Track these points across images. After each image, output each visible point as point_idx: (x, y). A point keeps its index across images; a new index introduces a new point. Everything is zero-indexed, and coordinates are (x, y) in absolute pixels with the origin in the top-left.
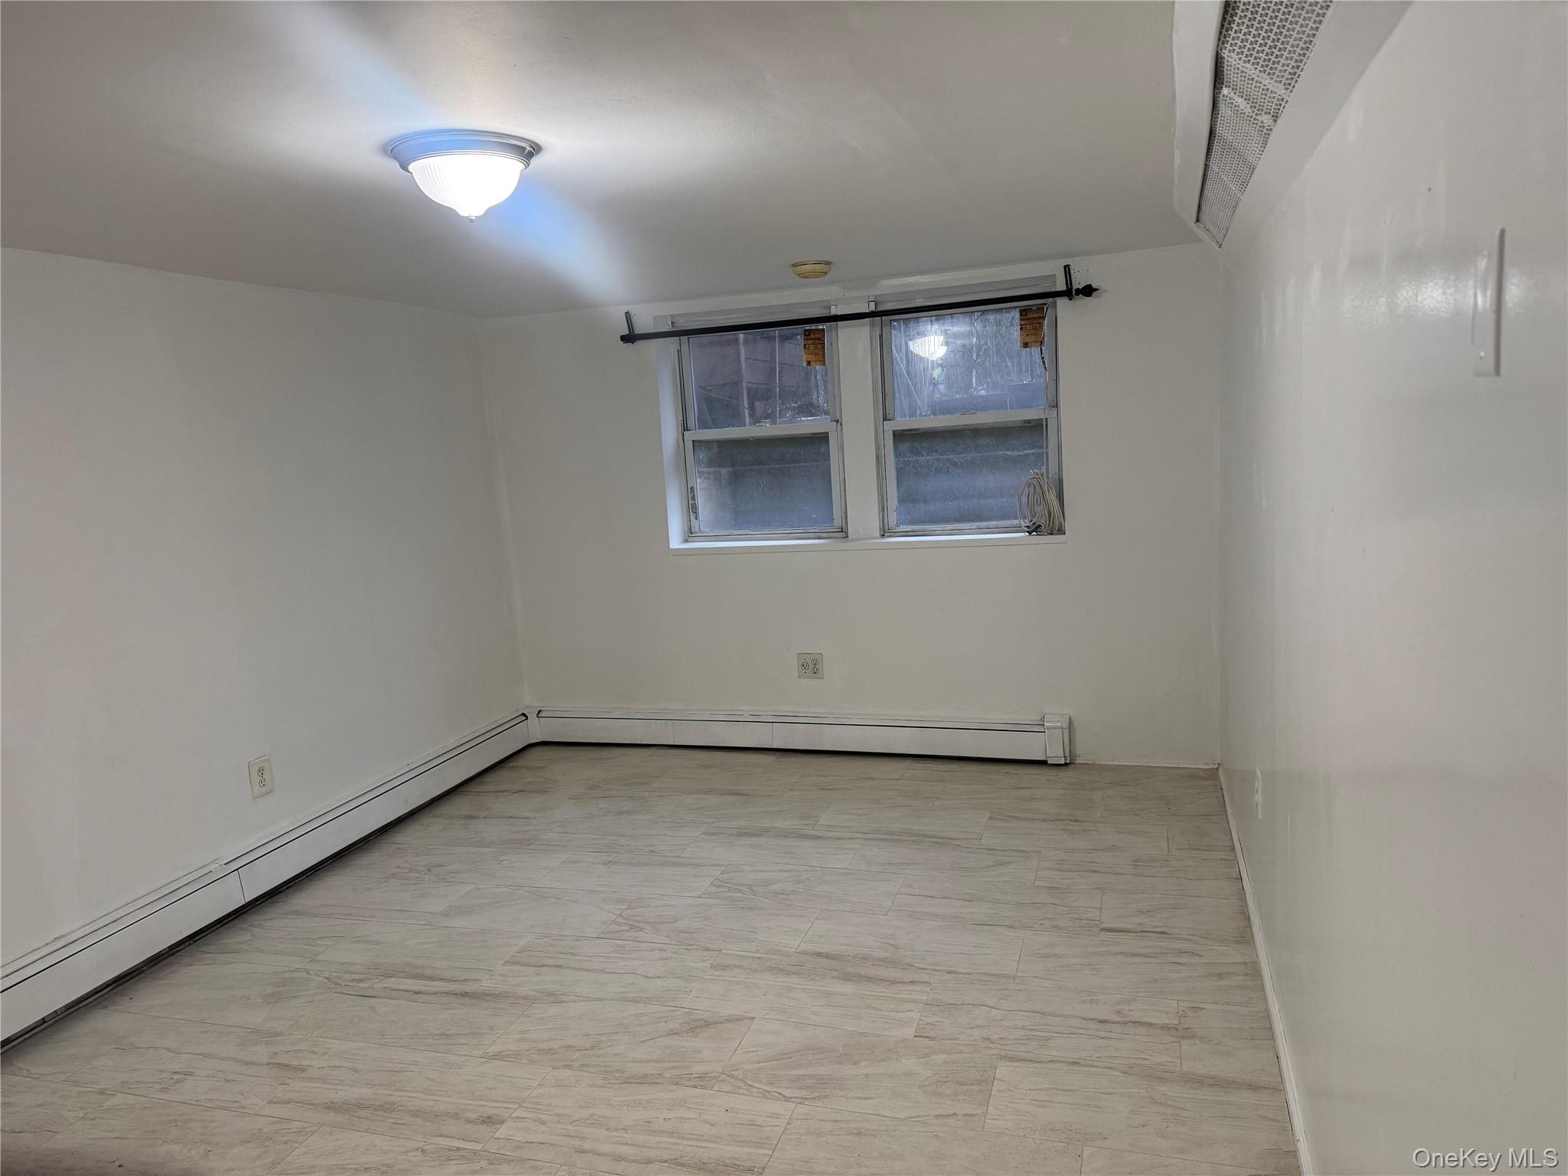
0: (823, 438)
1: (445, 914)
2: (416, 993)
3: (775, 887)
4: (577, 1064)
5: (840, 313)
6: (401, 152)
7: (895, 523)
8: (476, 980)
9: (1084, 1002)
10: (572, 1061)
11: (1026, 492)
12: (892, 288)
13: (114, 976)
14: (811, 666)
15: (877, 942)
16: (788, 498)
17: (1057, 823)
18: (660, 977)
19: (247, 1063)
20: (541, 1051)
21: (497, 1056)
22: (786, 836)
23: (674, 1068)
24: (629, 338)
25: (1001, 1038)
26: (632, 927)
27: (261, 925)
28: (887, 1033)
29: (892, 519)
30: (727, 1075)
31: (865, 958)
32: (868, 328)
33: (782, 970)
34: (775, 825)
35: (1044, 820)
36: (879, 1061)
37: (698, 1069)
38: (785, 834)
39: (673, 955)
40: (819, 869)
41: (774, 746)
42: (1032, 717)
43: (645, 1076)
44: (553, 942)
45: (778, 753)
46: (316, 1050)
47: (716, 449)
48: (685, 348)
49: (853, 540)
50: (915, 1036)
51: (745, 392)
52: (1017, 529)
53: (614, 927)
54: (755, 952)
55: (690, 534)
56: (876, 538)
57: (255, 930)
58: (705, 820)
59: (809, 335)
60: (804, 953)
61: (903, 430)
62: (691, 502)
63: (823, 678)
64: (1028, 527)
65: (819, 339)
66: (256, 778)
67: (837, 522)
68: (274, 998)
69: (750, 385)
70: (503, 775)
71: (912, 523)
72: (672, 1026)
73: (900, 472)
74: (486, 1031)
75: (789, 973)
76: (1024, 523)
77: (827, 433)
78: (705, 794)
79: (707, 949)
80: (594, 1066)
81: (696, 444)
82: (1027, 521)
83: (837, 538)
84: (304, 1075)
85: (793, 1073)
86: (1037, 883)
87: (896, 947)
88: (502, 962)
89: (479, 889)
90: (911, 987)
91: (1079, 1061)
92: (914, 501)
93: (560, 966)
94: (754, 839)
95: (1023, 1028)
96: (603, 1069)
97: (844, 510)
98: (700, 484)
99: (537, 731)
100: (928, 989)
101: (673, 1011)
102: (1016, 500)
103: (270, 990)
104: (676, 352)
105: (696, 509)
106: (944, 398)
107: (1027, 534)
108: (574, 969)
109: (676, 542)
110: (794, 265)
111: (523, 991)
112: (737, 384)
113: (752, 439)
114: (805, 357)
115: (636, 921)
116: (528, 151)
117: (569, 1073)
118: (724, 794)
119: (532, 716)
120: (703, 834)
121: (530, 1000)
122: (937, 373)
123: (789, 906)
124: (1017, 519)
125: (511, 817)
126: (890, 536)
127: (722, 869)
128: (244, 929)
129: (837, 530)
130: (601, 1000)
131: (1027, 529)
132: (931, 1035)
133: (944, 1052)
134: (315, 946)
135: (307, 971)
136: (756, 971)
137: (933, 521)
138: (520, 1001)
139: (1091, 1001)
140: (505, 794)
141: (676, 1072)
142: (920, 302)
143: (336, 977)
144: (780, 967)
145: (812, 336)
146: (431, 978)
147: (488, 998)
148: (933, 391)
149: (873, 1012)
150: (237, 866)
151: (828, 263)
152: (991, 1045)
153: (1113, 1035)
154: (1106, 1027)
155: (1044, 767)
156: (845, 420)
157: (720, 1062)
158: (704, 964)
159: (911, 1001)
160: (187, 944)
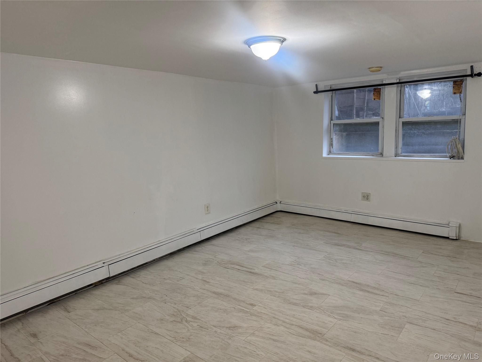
0: (377, 124)
1: (249, 251)
2: (239, 270)
3: (344, 261)
4: (277, 296)
5: (386, 83)
6: (249, 43)
7: (401, 152)
8: (254, 269)
9: (442, 312)
10: (276, 295)
11: (451, 144)
12: (404, 75)
13: (170, 252)
14: (366, 197)
15: (374, 282)
16: (364, 143)
17: (448, 257)
18: (304, 279)
19: (197, 278)
20: (268, 291)
21: (257, 289)
22: (350, 248)
23: (304, 303)
24: (316, 92)
25: (409, 317)
26: (298, 264)
27: (204, 246)
28: (370, 307)
29: (400, 151)
30: (319, 308)
31: (368, 286)
32: (396, 88)
33: (341, 284)
34: (347, 244)
35: (443, 256)
36: (367, 315)
37: (310, 305)
38: (350, 247)
39: (309, 274)
40: (359, 259)
41: (351, 221)
42: (445, 222)
43: (295, 303)
44: (276, 264)
45: (353, 223)
46: (213, 278)
47: (343, 127)
48: (334, 95)
49: (385, 157)
50: (380, 310)
51: (355, 108)
52: (446, 157)
53: (293, 263)
54: (334, 278)
55: (330, 152)
56: (393, 157)
57: (203, 247)
58: (325, 239)
59: (375, 90)
60: (349, 281)
61: (406, 122)
62: (331, 143)
63: (370, 201)
64: (450, 156)
65: (379, 91)
66: (206, 209)
67: (380, 151)
68: (205, 264)
69: (357, 106)
70: (268, 218)
71: (406, 152)
72: (305, 292)
73: (404, 136)
74: (255, 282)
75: (343, 285)
76: (448, 155)
77: (379, 122)
78: (326, 231)
79: (319, 274)
80: (281, 297)
81: (334, 125)
82: (450, 154)
83: (379, 156)
84: (209, 284)
85: (338, 312)
86: (435, 275)
87: (379, 285)
88: (261, 266)
89: (258, 246)
90: (382, 297)
91: (435, 329)
92: (408, 145)
93: (276, 270)
94: (339, 247)
95: (418, 316)
96: (284, 299)
97: (382, 147)
98: (335, 137)
99: (279, 207)
100: (388, 298)
101: (306, 288)
102: (446, 147)
103: (204, 262)
104: (331, 96)
105: (332, 145)
106: (429, 111)
107: (449, 159)
108: (281, 272)
109: (325, 155)
110: (369, 68)
111: (266, 274)
112: (352, 106)
113: (353, 123)
114: (373, 97)
115: (299, 263)
116: (283, 40)
117: (275, 298)
118: (333, 233)
119: (278, 203)
120: (324, 243)
121: (267, 277)
122: (427, 103)
123: (347, 267)
124: (446, 153)
125: (269, 230)
126: (398, 157)
127: (328, 253)
128: (200, 247)
129: (379, 154)
130: (286, 281)
131: (449, 157)
132: (385, 311)
133: (389, 317)
134: (216, 254)
135: (213, 259)
136: (333, 283)
137: (414, 152)
138: (265, 277)
139: (445, 313)
140: (269, 223)
141: (304, 304)
142: (416, 79)
143: (220, 262)
144: (341, 283)
145: (376, 90)
146: (243, 267)
147: (257, 274)
148: (425, 109)
149: (367, 301)
150: (201, 230)
151: (381, 67)
152: (405, 318)
153: (450, 324)
154: (449, 321)
155: (448, 239)
156: (385, 118)
157: (317, 304)
158: (317, 278)
159: (381, 300)
160: (187, 248)
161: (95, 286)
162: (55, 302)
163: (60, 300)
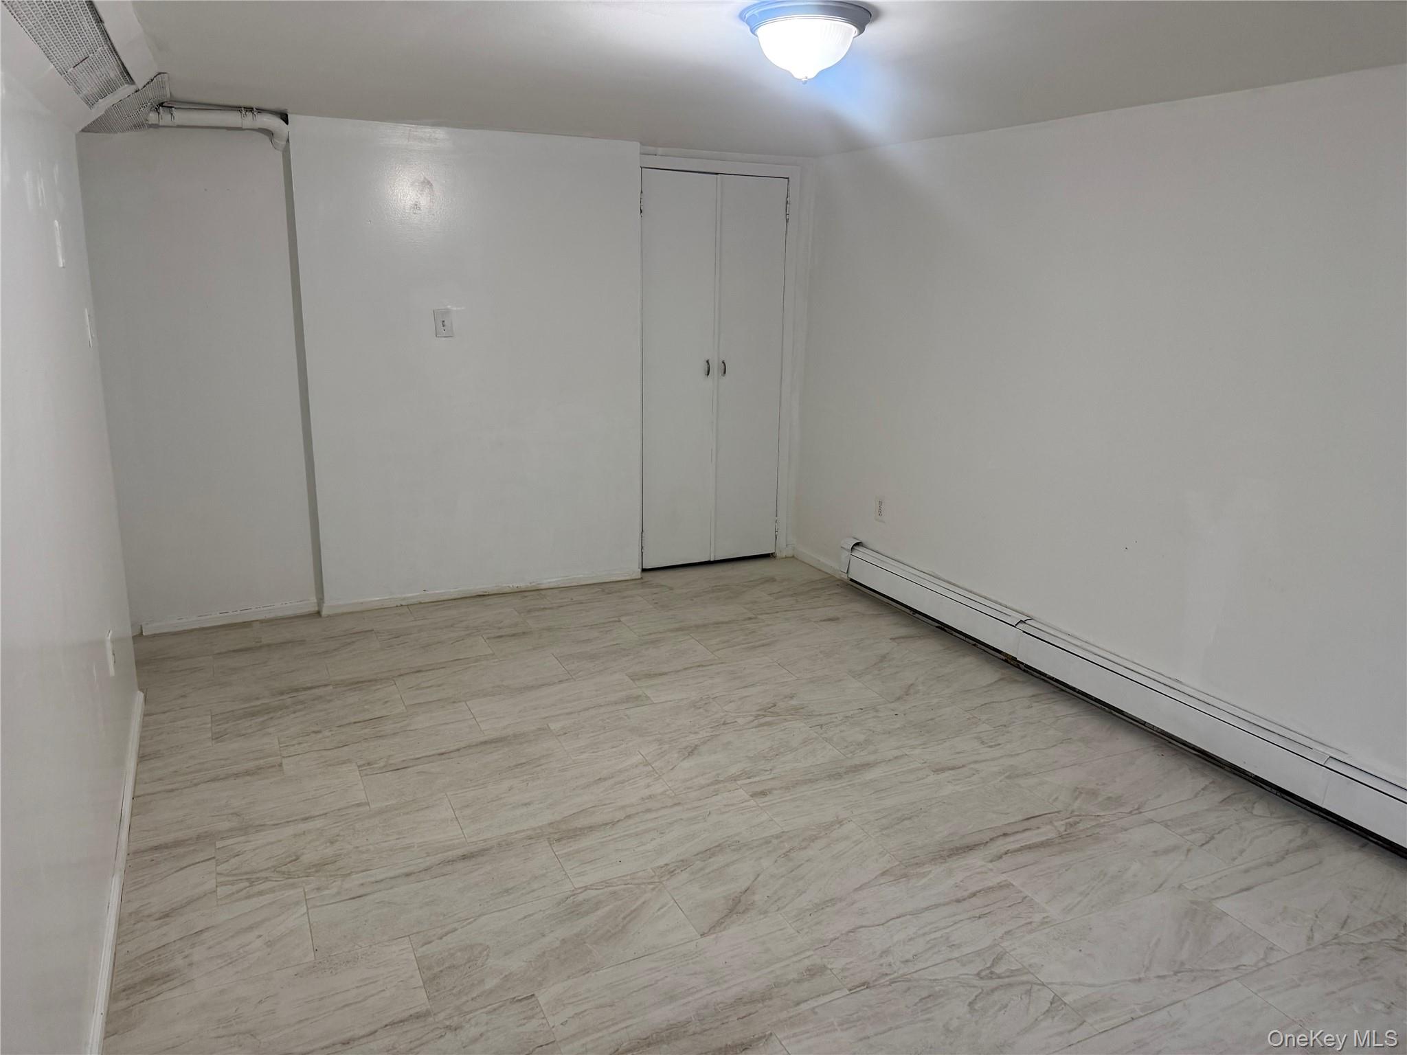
30: (655, 883)
43: (713, 856)
85: (604, 910)
157: (675, 888)
161: (1006, 661)
162: (945, 631)
163: (952, 634)
